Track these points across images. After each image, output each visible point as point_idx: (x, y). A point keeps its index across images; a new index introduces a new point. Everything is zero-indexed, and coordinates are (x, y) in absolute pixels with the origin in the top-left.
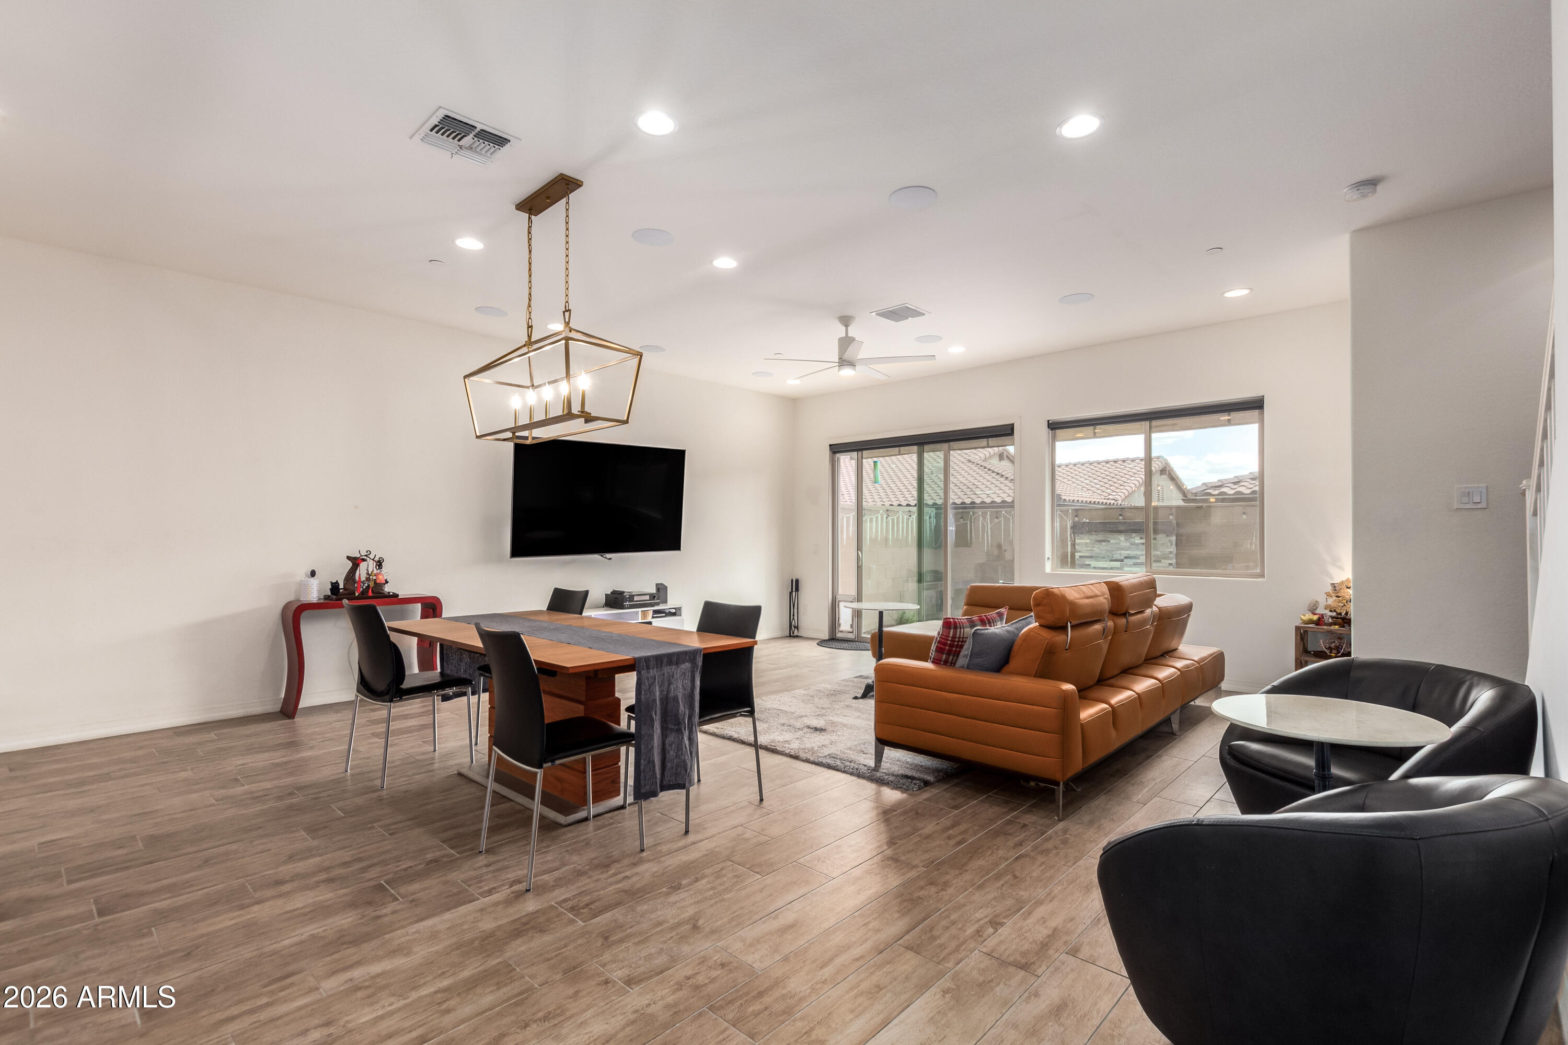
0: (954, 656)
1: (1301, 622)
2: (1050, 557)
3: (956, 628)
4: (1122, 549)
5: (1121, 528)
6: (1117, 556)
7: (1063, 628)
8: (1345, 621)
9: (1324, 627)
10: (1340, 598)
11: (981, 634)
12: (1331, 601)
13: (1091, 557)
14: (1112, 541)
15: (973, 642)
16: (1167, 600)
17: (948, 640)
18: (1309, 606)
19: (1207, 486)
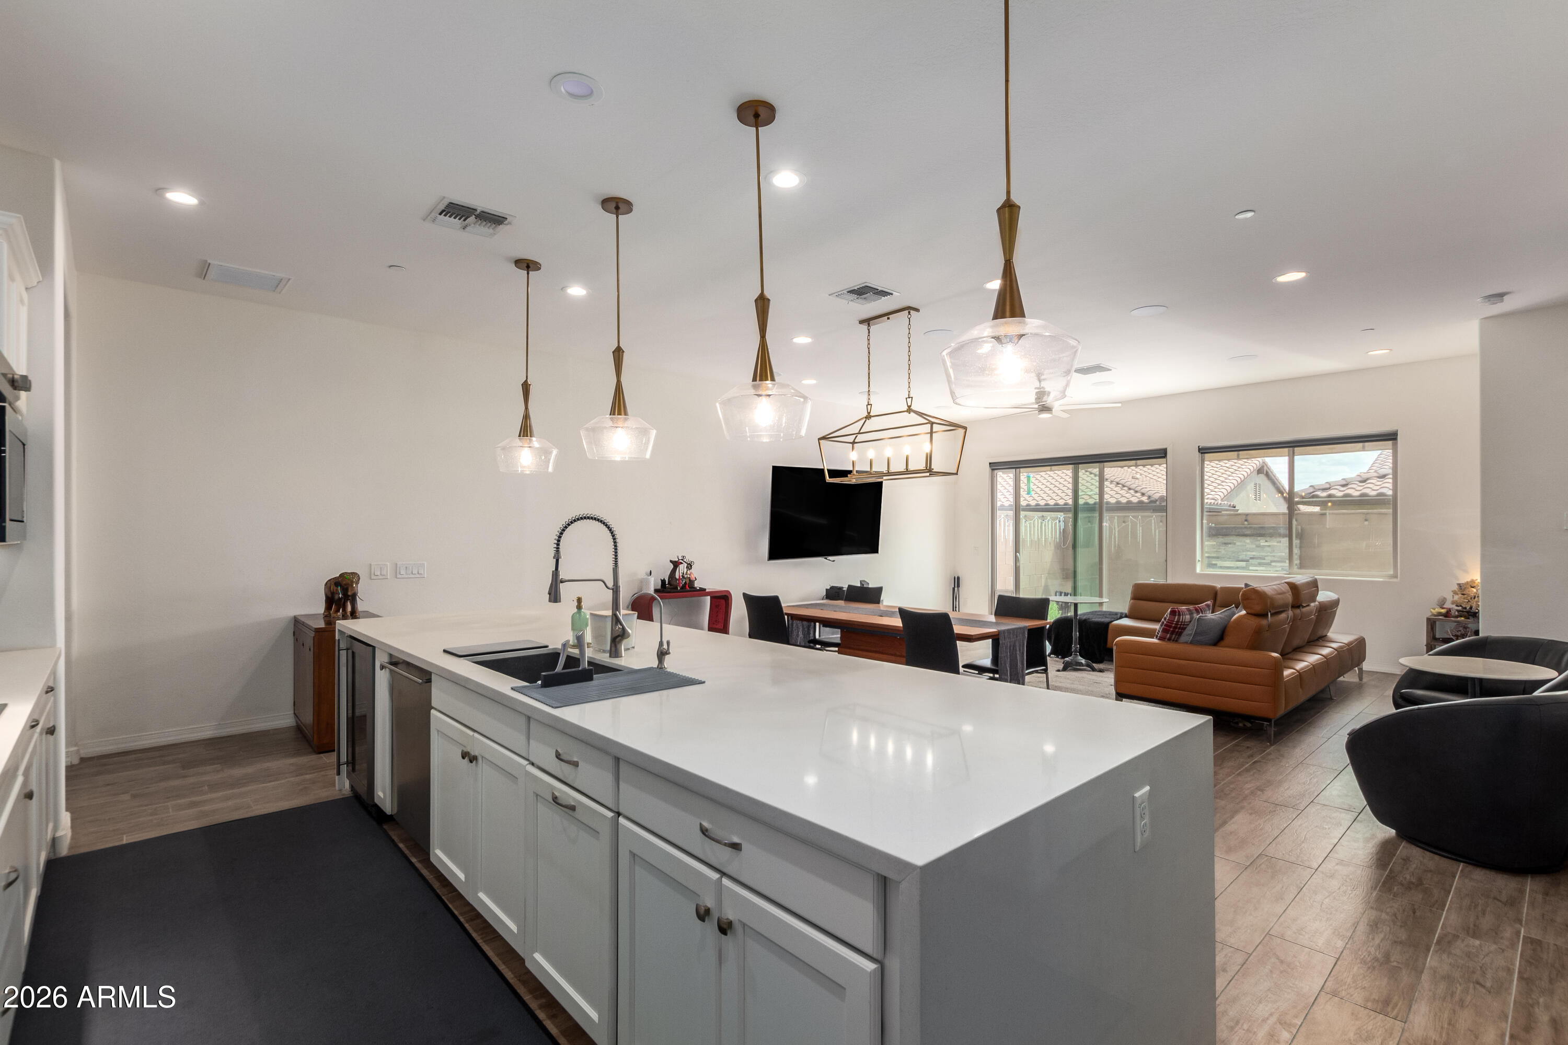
0: (1176, 635)
1: (1431, 614)
2: (1200, 559)
3: (1179, 615)
4: (1248, 551)
5: (1248, 532)
6: (1241, 557)
7: (1265, 615)
8: (1470, 614)
9: (1452, 619)
10: (1466, 596)
11: (1204, 619)
12: (1456, 597)
13: (1218, 558)
14: (1238, 544)
15: (1197, 625)
16: (1324, 596)
17: (1173, 624)
18: (1438, 602)
19: (1314, 488)
